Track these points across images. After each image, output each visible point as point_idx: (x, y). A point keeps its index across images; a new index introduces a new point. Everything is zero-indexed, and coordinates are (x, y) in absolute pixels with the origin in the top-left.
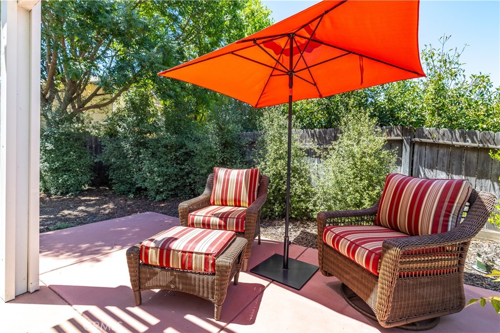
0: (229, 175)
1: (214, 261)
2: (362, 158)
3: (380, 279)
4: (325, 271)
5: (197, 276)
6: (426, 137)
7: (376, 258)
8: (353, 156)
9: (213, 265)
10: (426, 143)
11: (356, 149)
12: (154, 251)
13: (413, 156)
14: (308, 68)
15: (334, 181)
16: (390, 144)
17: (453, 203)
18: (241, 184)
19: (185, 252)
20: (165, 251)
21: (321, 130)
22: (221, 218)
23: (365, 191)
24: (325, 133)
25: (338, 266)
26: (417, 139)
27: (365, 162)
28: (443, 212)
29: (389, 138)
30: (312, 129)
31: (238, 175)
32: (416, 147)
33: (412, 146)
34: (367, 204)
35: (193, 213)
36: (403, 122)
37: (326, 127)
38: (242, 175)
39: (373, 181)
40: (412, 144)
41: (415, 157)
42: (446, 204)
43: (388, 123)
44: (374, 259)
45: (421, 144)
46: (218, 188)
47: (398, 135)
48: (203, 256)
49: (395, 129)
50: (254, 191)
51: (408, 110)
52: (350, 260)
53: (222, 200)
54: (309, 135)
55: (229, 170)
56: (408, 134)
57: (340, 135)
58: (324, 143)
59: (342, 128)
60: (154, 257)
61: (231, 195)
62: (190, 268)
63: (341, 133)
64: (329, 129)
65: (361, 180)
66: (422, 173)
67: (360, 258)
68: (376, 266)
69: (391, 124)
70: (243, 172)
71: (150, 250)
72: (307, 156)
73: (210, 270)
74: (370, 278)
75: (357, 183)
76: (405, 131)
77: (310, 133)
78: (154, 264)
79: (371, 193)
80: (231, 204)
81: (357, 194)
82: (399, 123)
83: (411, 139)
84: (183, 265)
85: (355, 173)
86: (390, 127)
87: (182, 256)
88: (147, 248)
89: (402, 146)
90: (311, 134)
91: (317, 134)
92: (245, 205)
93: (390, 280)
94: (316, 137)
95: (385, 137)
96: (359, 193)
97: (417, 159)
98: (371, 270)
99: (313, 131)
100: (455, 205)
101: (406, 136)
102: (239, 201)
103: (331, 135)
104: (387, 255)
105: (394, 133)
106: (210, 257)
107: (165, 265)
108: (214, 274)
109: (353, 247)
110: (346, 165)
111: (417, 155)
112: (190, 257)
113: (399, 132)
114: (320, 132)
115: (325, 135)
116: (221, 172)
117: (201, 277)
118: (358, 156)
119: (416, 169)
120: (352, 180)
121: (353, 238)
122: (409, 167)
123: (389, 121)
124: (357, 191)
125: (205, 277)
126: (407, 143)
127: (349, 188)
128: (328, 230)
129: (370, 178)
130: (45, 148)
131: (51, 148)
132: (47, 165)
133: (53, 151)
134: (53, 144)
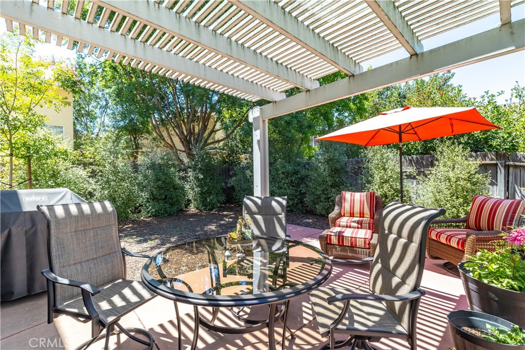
0: (354, 196)
1: (369, 242)
2: (456, 181)
3: (465, 252)
4: (431, 256)
5: (360, 249)
6: (520, 161)
7: (463, 242)
8: (449, 180)
9: (369, 244)
10: (521, 166)
11: (451, 174)
12: (334, 237)
13: (508, 177)
14: (413, 128)
15: (433, 199)
16: (484, 168)
17: (515, 213)
18: (364, 202)
19: (352, 237)
20: (341, 237)
21: (418, 156)
22: (358, 223)
23: (461, 207)
24: (422, 159)
25: (440, 250)
26: (511, 163)
27: (460, 185)
28: (509, 219)
29: (483, 162)
30: (410, 155)
31: (361, 196)
32: (511, 170)
33: (507, 169)
34: (463, 216)
35: (338, 220)
36: (497, 149)
37: (422, 153)
38: (364, 196)
39: (468, 199)
40: (507, 167)
41: (511, 178)
42: (510, 214)
43: (482, 150)
44: (462, 242)
45: (515, 167)
46: (347, 206)
47: (492, 159)
48: (363, 240)
49: (489, 155)
50: (373, 207)
51: (502, 138)
52: (448, 245)
53: (350, 213)
54: (407, 161)
55: (353, 193)
56: (502, 158)
57: (436, 163)
58: (421, 167)
59: (438, 156)
60: (334, 240)
61: (357, 209)
62: (356, 245)
63: (437, 160)
64: (425, 155)
65: (457, 198)
66: (518, 192)
67: (454, 243)
68: (463, 246)
69: (485, 150)
70: (364, 195)
71: (332, 237)
72: (407, 178)
73: (367, 246)
74: (461, 253)
75: (454, 201)
76: (498, 156)
77: (407, 159)
78: (335, 243)
79: (465, 208)
80: (357, 216)
81: (454, 209)
82: (493, 149)
83: (505, 163)
84: (352, 244)
85: (451, 193)
86: (484, 152)
87: (351, 240)
88: (331, 236)
89: (497, 169)
90: (409, 159)
91: (414, 159)
92: (367, 216)
93: (471, 251)
94: (414, 162)
95: (479, 162)
96: (456, 209)
97: (512, 179)
98: (460, 248)
99: (410, 157)
100: (517, 214)
101: (501, 160)
102: (363, 214)
103: (428, 160)
104: (468, 239)
105: (488, 158)
106: (367, 240)
107: (341, 244)
108: (370, 249)
109: (449, 238)
110: (443, 186)
111: (512, 176)
112: (356, 240)
113: (493, 157)
114: (417, 158)
115: (422, 160)
116: (348, 195)
117: (362, 250)
118: (453, 180)
119: (511, 188)
120: (449, 198)
121: (449, 233)
122: (505, 186)
123: (484, 147)
124: (454, 207)
125: (365, 250)
126: (502, 166)
127: (446, 204)
128: (432, 230)
129: (465, 198)
130: (198, 178)
131: (202, 177)
132: (200, 189)
133: (202, 179)
134: (202, 174)
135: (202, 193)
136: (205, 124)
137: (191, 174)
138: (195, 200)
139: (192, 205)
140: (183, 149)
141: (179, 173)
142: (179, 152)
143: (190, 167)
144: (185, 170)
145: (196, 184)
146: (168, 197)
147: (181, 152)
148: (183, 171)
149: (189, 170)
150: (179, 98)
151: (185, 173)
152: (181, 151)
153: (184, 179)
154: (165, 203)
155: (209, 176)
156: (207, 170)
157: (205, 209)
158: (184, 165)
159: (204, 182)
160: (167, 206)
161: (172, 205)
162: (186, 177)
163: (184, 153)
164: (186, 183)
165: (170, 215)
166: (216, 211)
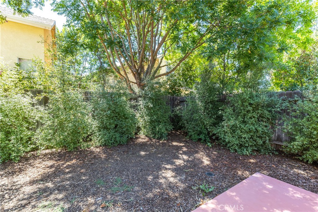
130: (148, 107)
131: (152, 106)
132: (149, 118)
133: (152, 108)
134: (152, 103)
135: (152, 122)
136: (154, 58)
137: (141, 102)
138: (145, 127)
139: (142, 132)
140: (135, 81)
141: (130, 101)
142: (131, 84)
143: (140, 97)
144: (136, 99)
145: (145, 113)
146: (118, 126)
147: (133, 84)
148: (134, 99)
149: (140, 99)
150: (133, 45)
151: (136, 102)
152: (133, 82)
153: (135, 107)
154: (116, 132)
155: (158, 105)
156: (156, 99)
157: (154, 138)
158: (135, 94)
159: (154, 111)
160: (118, 135)
161: (123, 133)
162: (136, 106)
163: (136, 85)
164: (136, 111)
165: (120, 145)
166: (165, 140)
